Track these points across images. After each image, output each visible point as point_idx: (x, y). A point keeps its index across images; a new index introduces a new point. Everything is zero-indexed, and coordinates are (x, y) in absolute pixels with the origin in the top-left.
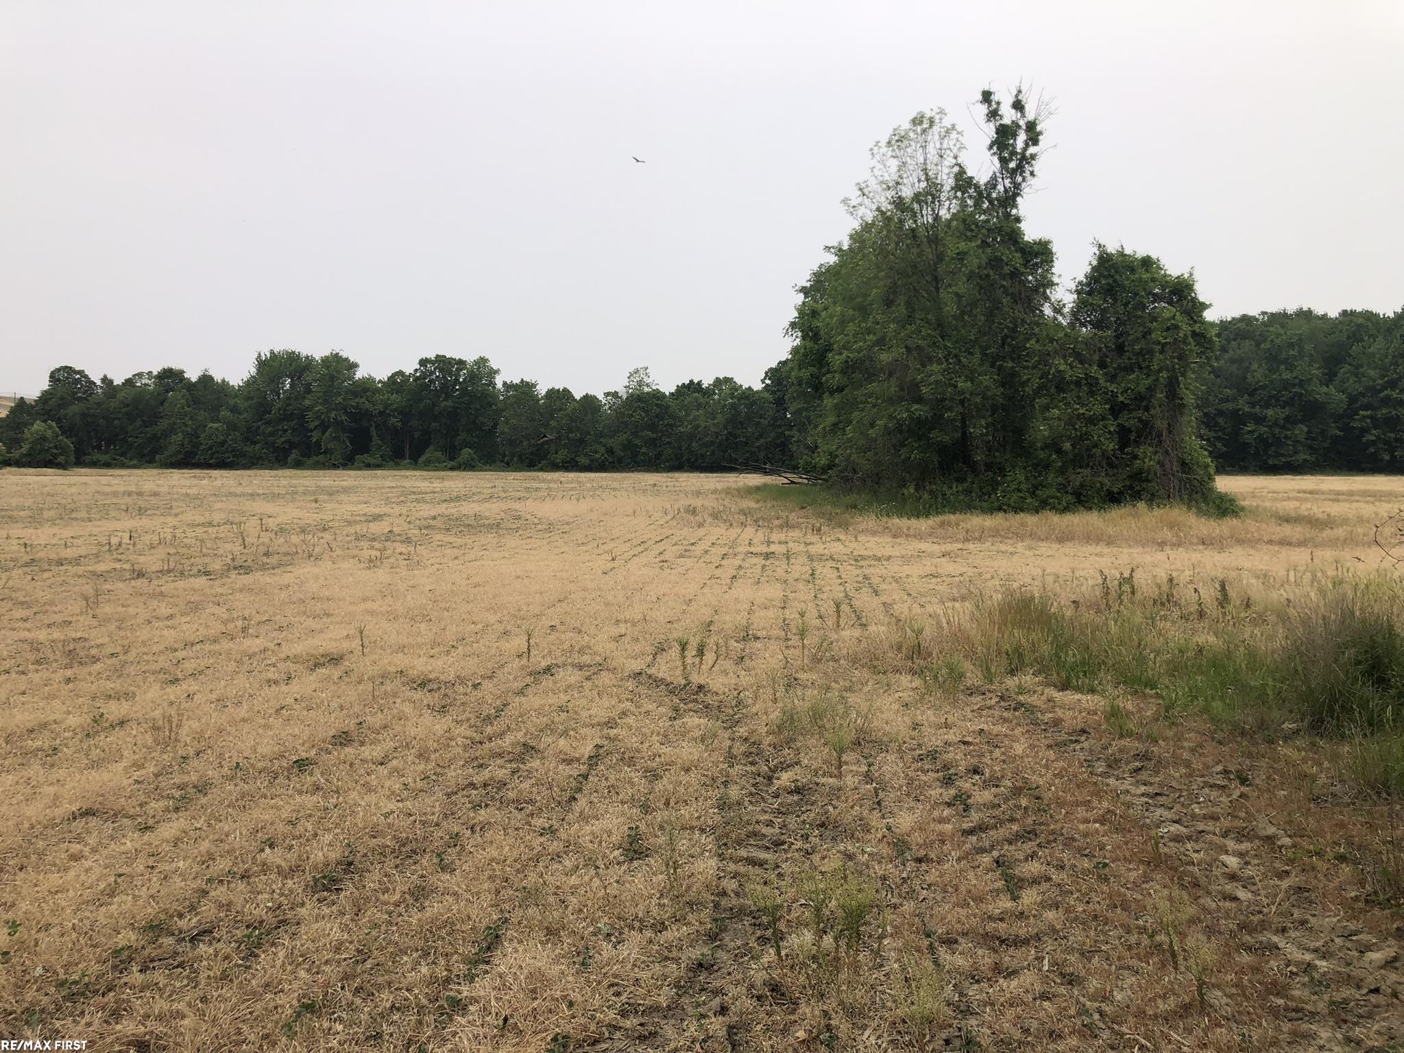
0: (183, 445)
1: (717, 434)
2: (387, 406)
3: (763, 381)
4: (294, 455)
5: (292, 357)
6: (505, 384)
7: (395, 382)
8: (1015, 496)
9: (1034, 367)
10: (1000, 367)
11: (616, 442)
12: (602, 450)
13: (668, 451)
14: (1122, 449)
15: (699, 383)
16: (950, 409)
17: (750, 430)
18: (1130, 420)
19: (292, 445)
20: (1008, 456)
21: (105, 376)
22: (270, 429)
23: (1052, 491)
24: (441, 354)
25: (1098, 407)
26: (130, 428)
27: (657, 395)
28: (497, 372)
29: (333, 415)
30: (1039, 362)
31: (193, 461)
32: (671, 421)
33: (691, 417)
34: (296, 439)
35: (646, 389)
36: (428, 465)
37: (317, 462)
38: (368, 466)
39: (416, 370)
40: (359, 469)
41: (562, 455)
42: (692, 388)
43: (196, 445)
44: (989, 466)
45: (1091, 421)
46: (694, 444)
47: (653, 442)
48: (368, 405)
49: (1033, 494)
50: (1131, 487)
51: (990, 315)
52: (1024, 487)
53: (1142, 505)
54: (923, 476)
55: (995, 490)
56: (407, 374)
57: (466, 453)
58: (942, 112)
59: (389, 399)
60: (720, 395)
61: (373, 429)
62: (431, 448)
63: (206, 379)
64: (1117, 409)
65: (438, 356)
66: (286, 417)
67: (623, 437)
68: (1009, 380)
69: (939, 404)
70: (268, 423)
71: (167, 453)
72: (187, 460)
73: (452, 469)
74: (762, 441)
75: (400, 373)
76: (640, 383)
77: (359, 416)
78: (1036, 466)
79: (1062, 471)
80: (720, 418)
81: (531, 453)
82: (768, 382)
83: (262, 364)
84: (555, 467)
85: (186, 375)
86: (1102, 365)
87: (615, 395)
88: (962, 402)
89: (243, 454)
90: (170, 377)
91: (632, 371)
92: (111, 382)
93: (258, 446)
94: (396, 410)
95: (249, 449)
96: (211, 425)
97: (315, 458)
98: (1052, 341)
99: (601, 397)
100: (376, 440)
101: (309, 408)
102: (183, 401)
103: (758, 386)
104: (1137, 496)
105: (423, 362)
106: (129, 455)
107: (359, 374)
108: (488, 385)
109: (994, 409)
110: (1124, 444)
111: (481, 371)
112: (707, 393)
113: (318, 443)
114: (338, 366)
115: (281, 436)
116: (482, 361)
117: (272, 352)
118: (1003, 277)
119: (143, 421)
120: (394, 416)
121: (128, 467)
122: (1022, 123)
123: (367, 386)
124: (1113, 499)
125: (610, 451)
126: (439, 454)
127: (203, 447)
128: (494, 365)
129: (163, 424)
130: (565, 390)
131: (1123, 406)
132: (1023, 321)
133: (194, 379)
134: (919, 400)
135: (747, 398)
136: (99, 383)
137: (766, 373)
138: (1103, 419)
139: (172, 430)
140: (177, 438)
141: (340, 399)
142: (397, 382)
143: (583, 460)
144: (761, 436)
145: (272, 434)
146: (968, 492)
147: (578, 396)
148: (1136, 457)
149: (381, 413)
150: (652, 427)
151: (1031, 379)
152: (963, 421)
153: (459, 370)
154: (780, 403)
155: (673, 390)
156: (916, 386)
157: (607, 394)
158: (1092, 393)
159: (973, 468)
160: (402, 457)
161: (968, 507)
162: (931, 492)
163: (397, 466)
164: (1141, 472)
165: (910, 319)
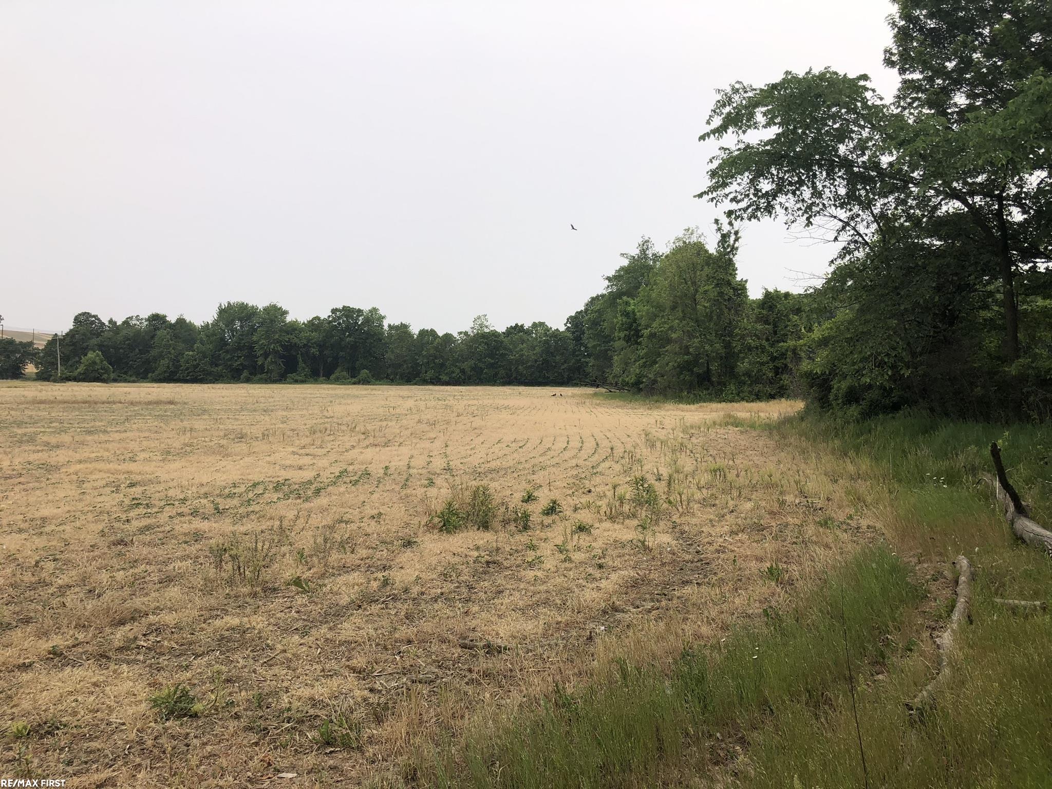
0: (168, 367)
1: (536, 361)
2: (309, 340)
3: (565, 325)
4: (245, 373)
5: (243, 307)
6: (389, 326)
7: (313, 324)
8: (730, 396)
9: (739, 341)
10: (723, 340)
11: (466, 365)
12: (458, 371)
13: (502, 372)
14: (775, 376)
15: (522, 326)
16: (703, 358)
17: (557, 357)
18: (779, 364)
19: (244, 367)
20: (727, 379)
21: (111, 319)
22: (229, 356)
23: (747, 394)
24: (347, 305)
25: (765, 359)
26: (131, 355)
27: (494, 334)
28: (384, 318)
29: (272, 347)
30: (740, 339)
31: (175, 378)
32: (504, 352)
33: (518, 349)
34: (246, 363)
35: (486, 330)
36: (338, 381)
37: (261, 379)
38: (296, 382)
39: (329, 316)
40: (290, 383)
41: (430, 374)
42: (517, 329)
43: (178, 367)
44: (719, 383)
45: (762, 364)
46: (520, 367)
47: (491, 366)
48: (296, 340)
49: (738, 395)
50: (779, 392)
51: (719, 317)
52: (734, 392)
53: (783, 400)
54: (690, 387)
55: (722, 393)
56: (322, 318)
57: (365, 372)
58: (697, 227)
59: (310, 336)
60: (536, 334)
61: (299, 356)
62: (339, 369)
63: (181, 322)
64: (773, 359)
65: (344, 307)
66: (240, 348)
67: (472, 362)
68: (727, 346)
69: (697, 357)
70: (227, 352)
71: (157, 372)
72: (172, 377)
73: (354, 383)
74: (566, 365)
75: (317, 318)
76: (481, 326)
77: (289, 347)
78: (739, 383)
79: (750, 385)
80: (538, 350)
81: (409, 373)
82: (569, 325)
83: (222, 312)
84: (425, 382)
85: (168, 319)
86: (767, 340)
87: (466, 333)
88: (707, 355)
89: (210, 374)
90: (157, 320)
91: (476, 317)
92: (115, 323)
93: (220, 368)
94: (315, 343)
95: (215, 369)
96: (187, 353)
97: (259, 376)
98: (746, 329)
99: (455, 335)
100: (301, 364)
101: (256, 342)
102: (168, 337)
103: (562, 328)
104: (782, 396)
105: (334, 311)
106: (130, 373)
107: (289, 319)
108: (378, 326)
109: (721, 358)
110: (777, 373)
111: (374, 317)
112: (528, 332)
113: (262, 366)
114: (275, 313)
115: (236, 361)
116: (374, 310)
117: (229, 303)
118: (725, 300)
119: (139, 350)
120: (314, 348)
121: (129, 382)
122: (732, 231)
123: (294, 328)
124: (772, 397)
125: (463, 371)
126: (345, 373)
127: (181, 368)
128: (382, 312)
129: (154, 352)
130: (432, 331)
131: (776, 358)
132: (734, 320)
133: (173, 321)
134: (688, 353)
135: (556, 336)
136: (107, 323)
137: (568, 319)
138: (768, 363)
139: (161, 356)
140: (164, 362)
141: (277, 336)
142: (315, 325)
143: (444, 378)
144: (565, 362)
145: (230, 360)
146: (710, 394)
147: (440, 334)
148: (781, 380)
149: (305, 345)
150: (492, 356)
151: (737, 346)
152: (708, 364)
153: (358, 316)
154: (578, 339)
155: (504, 331)
156: (687, 347)
157: (460, 333)
158: (763, 352)
159: (712, 384)
160: (318, 376)
161: (711, 401)
162: (694, 394)
163: (316, 381)
164: (783, 386)
165: (684, 318)
